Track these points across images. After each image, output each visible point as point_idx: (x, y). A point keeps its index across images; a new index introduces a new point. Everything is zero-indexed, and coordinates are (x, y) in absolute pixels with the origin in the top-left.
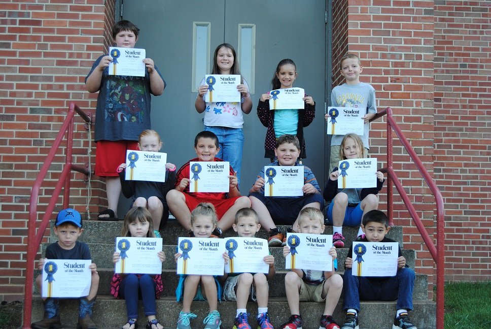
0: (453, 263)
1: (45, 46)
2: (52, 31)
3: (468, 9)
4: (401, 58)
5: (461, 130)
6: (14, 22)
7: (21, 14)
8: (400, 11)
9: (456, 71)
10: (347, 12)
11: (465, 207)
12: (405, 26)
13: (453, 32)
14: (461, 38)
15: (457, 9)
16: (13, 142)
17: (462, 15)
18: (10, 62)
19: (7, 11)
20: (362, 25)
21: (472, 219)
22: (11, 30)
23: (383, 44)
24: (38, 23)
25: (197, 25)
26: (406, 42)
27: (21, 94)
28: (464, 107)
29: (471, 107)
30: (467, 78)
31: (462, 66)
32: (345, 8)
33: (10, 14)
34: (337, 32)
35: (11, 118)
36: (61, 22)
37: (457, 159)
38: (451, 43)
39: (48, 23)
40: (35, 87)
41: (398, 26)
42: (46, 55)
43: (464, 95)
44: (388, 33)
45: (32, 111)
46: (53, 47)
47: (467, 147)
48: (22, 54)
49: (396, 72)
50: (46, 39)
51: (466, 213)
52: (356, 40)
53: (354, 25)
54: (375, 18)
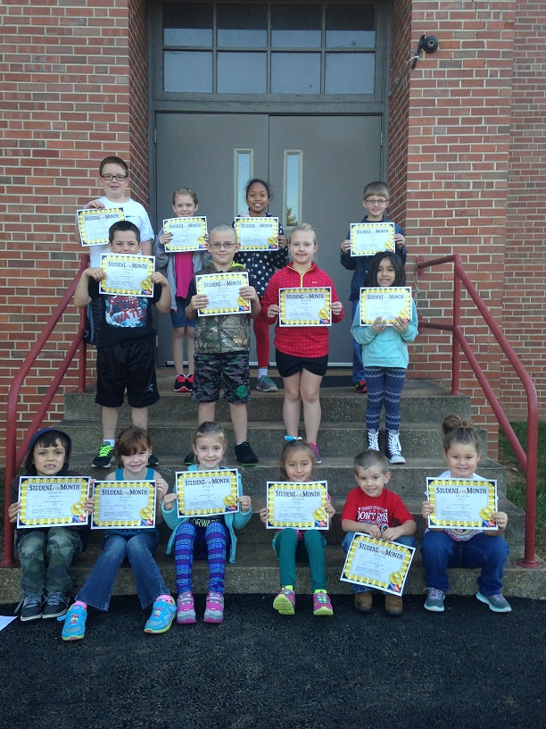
0: (511, 397)
1: (64, 182)
2: (71, 163)
3: (539, 120)
4: (468, 187)
5: (525, 256)
6: (27, 153)
7: (34, 144)
8: (469, 130)
9: (522, 192)
10: (407, 134)
11: (526, 338)
12: (475, 149)
13: (520, 147)
14: (529, 153)
15: (526, 121)
16: (34, 292)
17: (531, 127)
18: (26, 200)
19: (18, 139)
20: (425, 149)
21: (533, 350)
22: (25, 162)
23: (448, 171)
24: (55, 154)
25: (239, 152)
26: (475, 167)
27: (40, 237)
28: (529, 230)
29: (537, 230)
30: (534, 198)
31: (529, 185)
32: (404, 128)
33: (23, 144)
34: (394, 158)
35: (31, 264)
36: (81, 153)
37: (518, 287)
38: (518, 160)
39: (65, 154)
40: (56, 229)
41: (467, 149)
42: (66, 191)
43: (529, 218)
44: (454, 158)
45: (54, 256)
46: (73, 182)
47: (531, 274)
48: (38, 191)
49: (462, 204)
50: (65, 173)
51: (526, 344)
52: (416, 168)
53: (415, 149)
54: (440, 140)
